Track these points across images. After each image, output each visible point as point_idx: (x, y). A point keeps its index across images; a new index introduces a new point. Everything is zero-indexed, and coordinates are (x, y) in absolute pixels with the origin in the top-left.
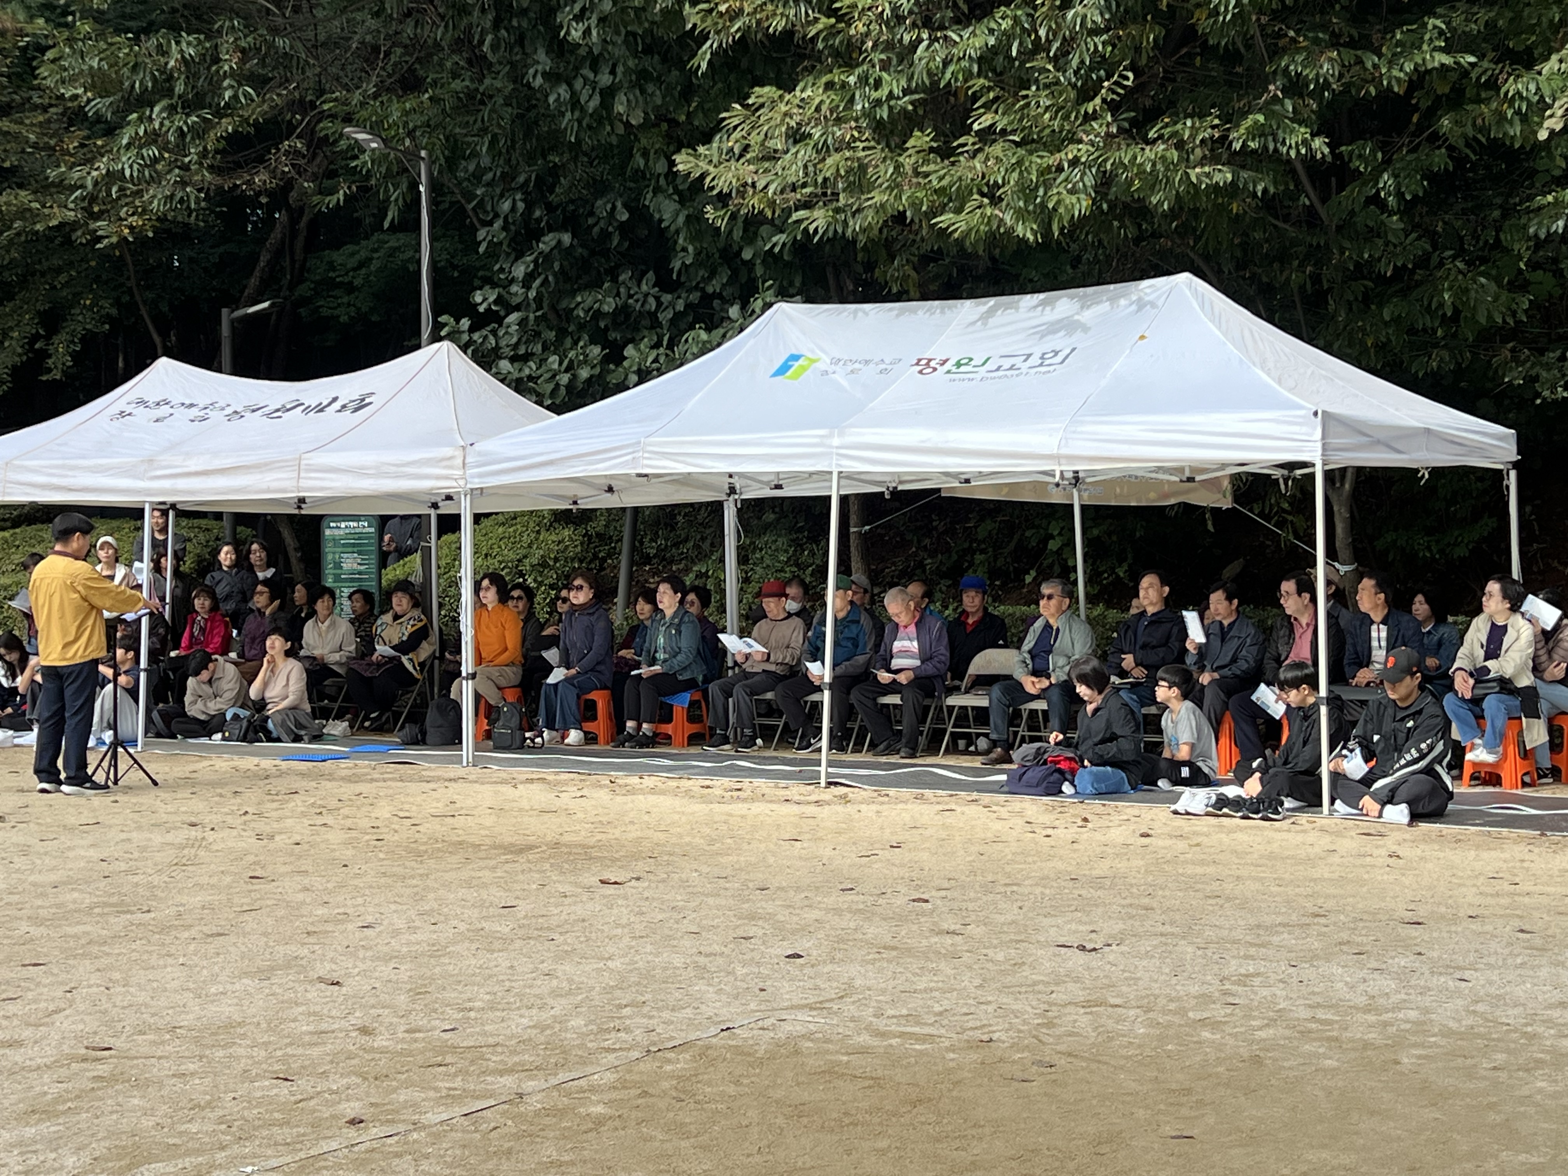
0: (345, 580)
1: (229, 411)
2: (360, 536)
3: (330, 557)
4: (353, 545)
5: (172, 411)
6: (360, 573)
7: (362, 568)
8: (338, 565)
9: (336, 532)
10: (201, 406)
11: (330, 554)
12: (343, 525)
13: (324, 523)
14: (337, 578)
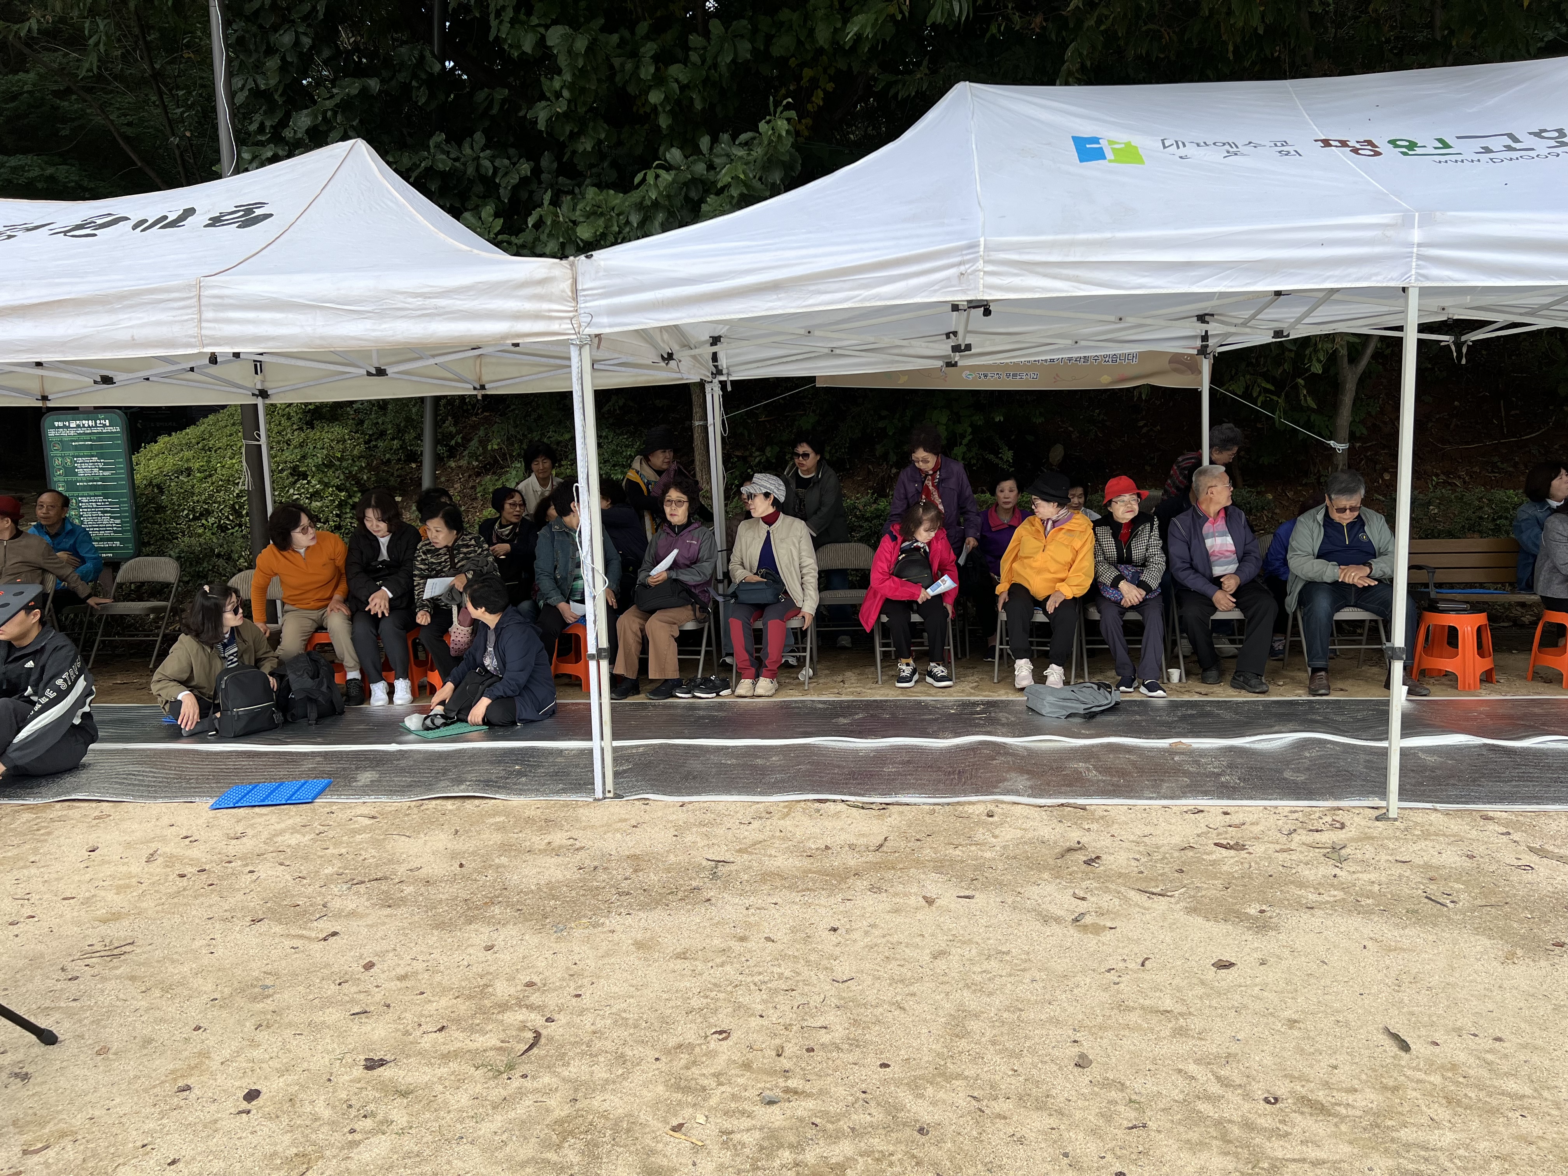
0: (84, 488)
2: (100, 437)
3: (58, 462)
4: (91, 447)
6: (103, 479)
7: (107, 473)
8: (70, 471)
9: (64, 433)
11: (57, 460)
12: (73, 424)
13: (47, 420)
14: (71, 486)
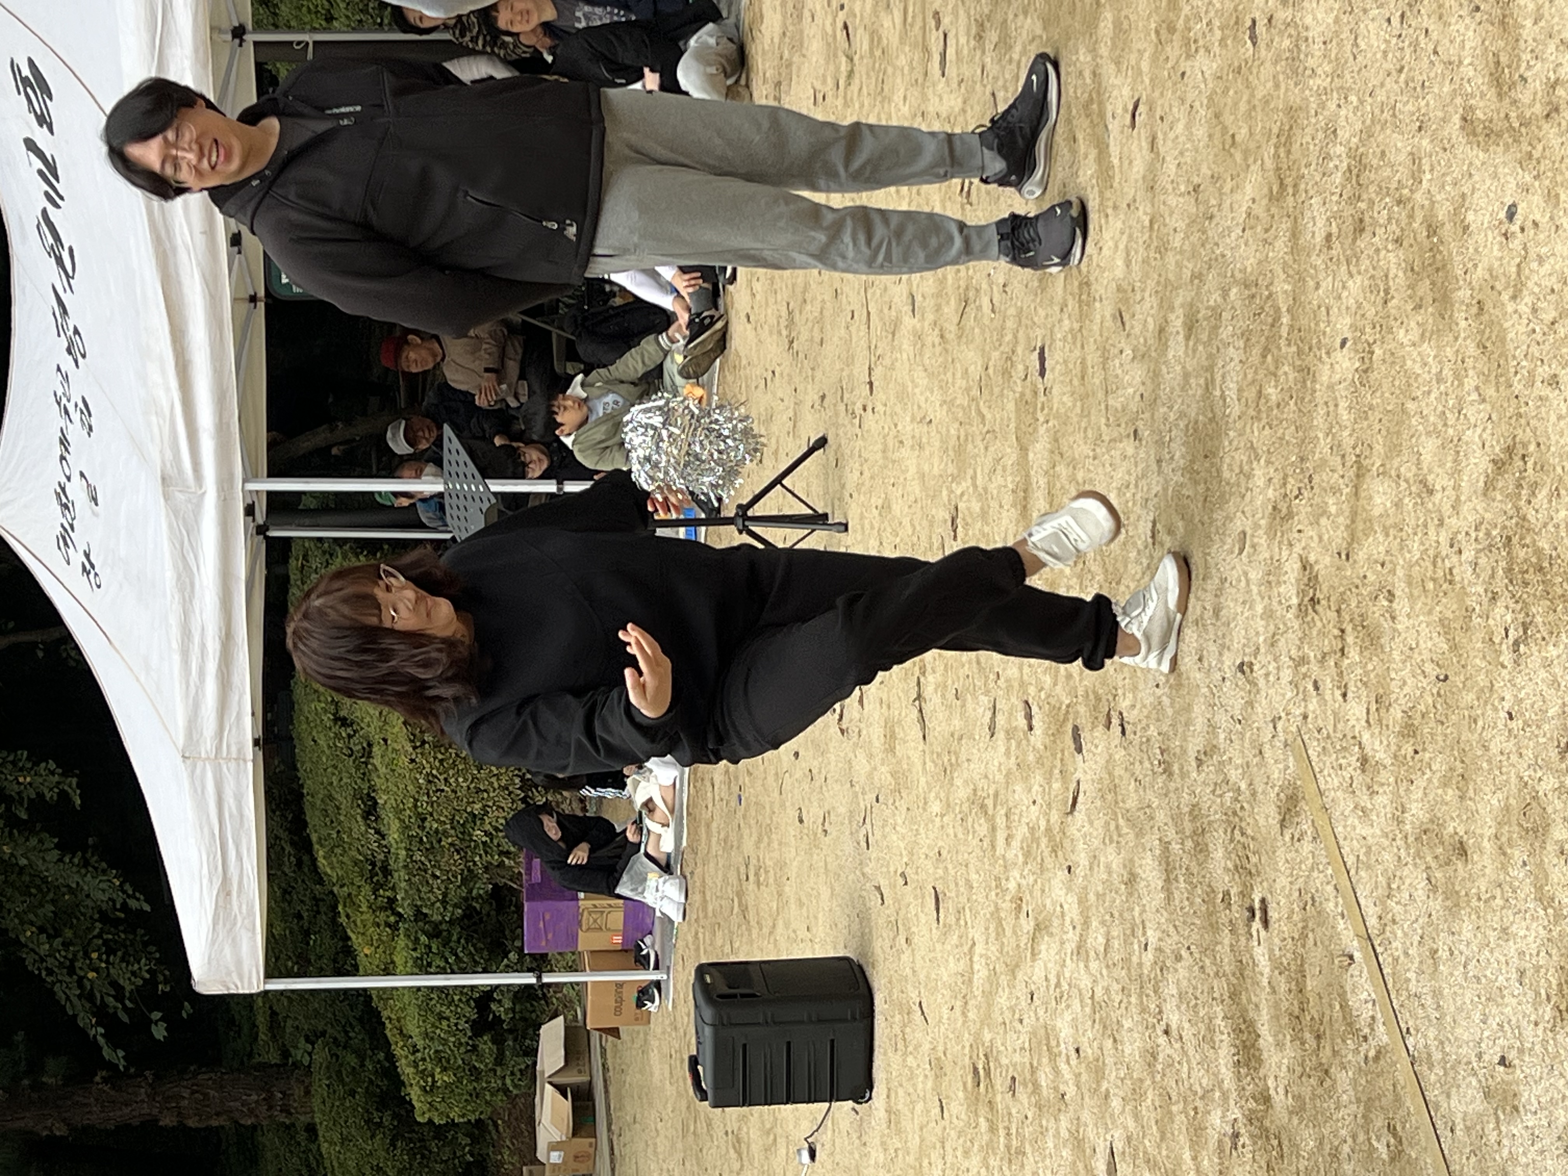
1: (67, 363)
5: (76, 477)
10: (62, 422)
13: (283, 294)
